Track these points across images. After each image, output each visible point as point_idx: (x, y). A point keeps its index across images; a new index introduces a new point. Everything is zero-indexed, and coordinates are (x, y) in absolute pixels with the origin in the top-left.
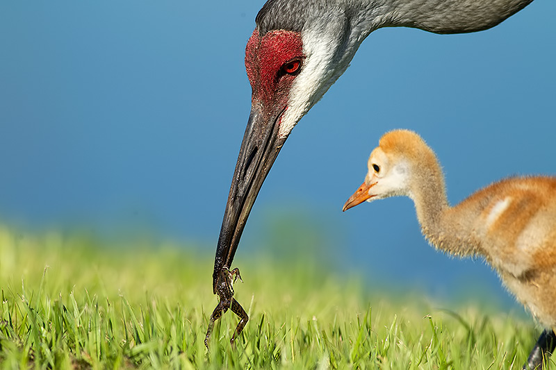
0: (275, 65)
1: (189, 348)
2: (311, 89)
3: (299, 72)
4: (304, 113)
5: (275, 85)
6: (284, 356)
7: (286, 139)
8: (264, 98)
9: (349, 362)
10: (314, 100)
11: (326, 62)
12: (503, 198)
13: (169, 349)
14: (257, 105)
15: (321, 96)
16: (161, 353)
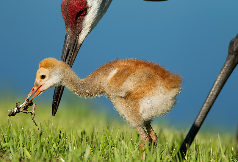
0: (75, 12)
1: (28, 144)
2: (92, 22)
3: (86, 14)
4: (89, 33)
5: (76, 21)
6: (70, 148)
7: (81, 45)
8: (71, 27)
9: (99, 150)
10: (93, 26)
11: (98, 10)
12: (115, 69)
13: (18, 145)
14: (68, 31)
15: (96, 25)
16: (15, 147)
